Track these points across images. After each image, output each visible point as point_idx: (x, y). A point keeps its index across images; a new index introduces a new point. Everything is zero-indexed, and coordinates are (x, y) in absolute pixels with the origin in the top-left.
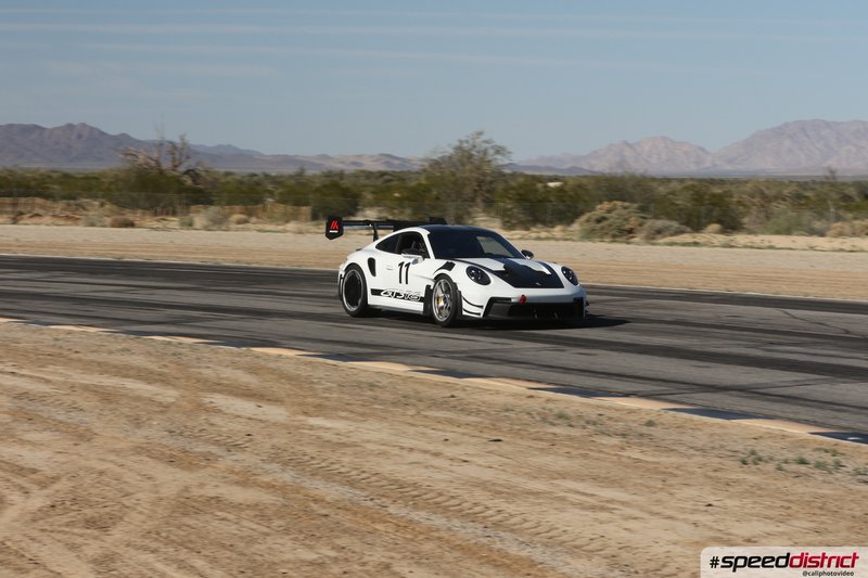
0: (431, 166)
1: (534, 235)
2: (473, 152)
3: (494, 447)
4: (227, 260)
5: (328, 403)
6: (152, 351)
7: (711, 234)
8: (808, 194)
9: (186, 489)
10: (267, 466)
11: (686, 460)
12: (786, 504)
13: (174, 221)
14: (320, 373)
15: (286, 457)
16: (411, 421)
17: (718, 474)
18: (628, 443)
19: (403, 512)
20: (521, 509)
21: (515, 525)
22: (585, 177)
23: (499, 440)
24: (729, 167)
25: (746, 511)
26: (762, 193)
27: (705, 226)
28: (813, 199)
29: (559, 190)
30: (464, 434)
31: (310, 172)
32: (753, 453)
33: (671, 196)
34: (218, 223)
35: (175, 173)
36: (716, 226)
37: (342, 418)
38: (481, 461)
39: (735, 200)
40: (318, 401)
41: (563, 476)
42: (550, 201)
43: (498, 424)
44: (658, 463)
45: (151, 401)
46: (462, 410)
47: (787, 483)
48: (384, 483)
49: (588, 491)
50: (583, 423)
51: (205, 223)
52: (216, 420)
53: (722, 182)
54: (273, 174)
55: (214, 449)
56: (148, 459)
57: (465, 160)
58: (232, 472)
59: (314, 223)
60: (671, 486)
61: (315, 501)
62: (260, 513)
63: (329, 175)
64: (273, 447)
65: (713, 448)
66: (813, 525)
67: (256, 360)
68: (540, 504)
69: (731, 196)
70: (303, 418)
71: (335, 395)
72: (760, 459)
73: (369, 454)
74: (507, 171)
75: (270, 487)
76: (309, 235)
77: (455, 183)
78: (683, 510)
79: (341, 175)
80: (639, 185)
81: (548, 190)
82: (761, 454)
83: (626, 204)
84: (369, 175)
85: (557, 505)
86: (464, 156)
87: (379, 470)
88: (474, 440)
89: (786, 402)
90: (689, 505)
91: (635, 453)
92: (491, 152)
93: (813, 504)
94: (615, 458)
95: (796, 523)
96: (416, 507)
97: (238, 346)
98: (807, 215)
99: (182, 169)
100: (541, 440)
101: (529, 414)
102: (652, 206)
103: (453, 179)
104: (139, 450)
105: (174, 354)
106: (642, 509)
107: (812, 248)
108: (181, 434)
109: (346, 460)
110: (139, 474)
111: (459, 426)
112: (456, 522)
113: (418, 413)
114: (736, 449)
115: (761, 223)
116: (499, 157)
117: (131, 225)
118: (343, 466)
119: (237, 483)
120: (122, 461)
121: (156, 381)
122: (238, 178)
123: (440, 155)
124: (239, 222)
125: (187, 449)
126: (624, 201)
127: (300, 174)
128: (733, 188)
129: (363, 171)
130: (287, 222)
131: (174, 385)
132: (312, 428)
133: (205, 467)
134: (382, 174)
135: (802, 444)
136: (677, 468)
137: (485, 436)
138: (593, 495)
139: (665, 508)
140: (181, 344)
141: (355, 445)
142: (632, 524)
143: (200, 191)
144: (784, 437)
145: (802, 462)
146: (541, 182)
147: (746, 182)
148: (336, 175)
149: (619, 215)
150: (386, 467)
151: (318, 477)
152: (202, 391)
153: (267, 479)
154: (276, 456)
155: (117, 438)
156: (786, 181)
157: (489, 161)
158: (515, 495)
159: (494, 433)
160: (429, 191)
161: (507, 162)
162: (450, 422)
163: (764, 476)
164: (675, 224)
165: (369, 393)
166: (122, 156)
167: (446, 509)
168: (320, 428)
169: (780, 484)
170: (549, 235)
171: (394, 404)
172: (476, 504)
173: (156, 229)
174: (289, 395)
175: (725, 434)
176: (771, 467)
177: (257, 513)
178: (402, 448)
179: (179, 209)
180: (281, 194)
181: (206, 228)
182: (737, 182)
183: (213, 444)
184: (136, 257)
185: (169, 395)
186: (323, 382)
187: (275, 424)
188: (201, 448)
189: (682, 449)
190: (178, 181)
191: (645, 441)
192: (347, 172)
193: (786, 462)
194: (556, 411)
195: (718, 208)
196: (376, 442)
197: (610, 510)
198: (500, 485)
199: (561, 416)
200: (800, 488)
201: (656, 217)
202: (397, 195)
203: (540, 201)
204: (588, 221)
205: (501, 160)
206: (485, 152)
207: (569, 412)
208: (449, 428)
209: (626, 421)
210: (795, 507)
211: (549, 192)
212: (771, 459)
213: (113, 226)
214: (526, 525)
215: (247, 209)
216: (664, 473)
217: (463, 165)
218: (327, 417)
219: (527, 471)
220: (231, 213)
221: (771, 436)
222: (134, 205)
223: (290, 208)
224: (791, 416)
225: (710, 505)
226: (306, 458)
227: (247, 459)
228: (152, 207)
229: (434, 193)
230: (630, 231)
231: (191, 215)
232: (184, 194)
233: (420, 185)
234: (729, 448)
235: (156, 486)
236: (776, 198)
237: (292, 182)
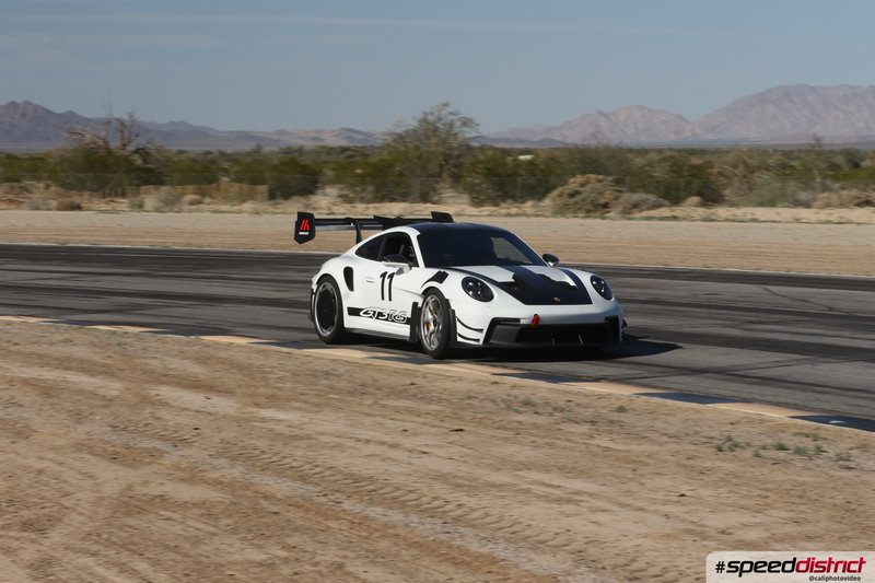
0: (394, 140)
1: (503, 211)
2: (439, 125)
3: (455, 437)
4: (177, 244)
5: (280, 393)
6: (95, 340)
7: (691, 207)
8: (794, 163)
9: (130, 488)
10: (215, 462)
11: (657, 448)
12: (764, 493)
13: (123, 204)
14: (273, 362)
15: (235, 451)
16: (368, 411)
17: (692, 462)
18: (596, 430)
19: (358, 508)
20: (484, 503)
21: (476, 519)
22: (558, 149)
23: (461, 430)
24: (710, 137)
25: (721, 501)
26: (745, 163)
27: (684, 199)
28: (800, 168)
29: (530, 163)
30: (424, 424)
31: (267, 149)
32: (729, 439)
33: (648, 168)
34: (170, 204)
35: (123, 152)
36: (696, 199)
37: (295, 409)
38: (441, 452)
39: (716, 170)
40: (270, 392)
41: (528, 466)
42: (520, 175)
43: (461, 413)
44: (629, 451)
45: (93, 394)
46: (422, 398)
47: (765, 471)
48: (338, 477)
49: (554, 483)
50: (549, 410)
51: (157, 204)
52: (162, 413)
53: (701, 152)
54: (229, 152)
55: (159, 445)
56: (88, 456)
57: (429, 133)
58: (178, 469)
59: (272, 202)
60: (642, 475)
61: (266, 498)
62: (208, 512)
63: (287, 151)
64: (222, 441)
65: (687, 435)
66: (791, 515)
67: (206, 349)
68: (502, 497)
69: (712, 167)
70: (254, 409)
71: (288, 385)
72: (736, 446)
73: (323, 447)
74: (475, 144)
75: (218, 483)
76: (266, 216)
77: (420, 158)
78: (654, 501)
79: (301, 151)
80: (613, 157)
81: (518, 164)
82: (738, 440)
83: (601, 177)
84: (330, 151)
85: (521, 498)
86: (429, 129)
87: (334, 463)
88: (434, 430)
89: (766, 385)
90: (660, 496)
91: (605, 442)
92: (458, 124)
93: (792, 493)
94: (583, 447)
95: (773, 512)
96: (371, 502)
97: (187, 334)
98: (792, 185)
99: (131, 148)
100: (505, 429)
101: (493, 401)
102: (628, 178)
103: (417, 153)
104: (79, 447)
105: (119, 345)
106: (610, 500)
107: (797, 221)
108: (125, 429)
109: (298, 453)
110: (80, 473)
111: (418, 416)
112: (414, 518)
113: (376, 403)
114: (712, 435)
115: (743, 195)
116: (465, 129)
117: (78, 208)
118: (295, 460)
119: (183, 480)
120: (62, 459)
121: (100, 373)
122: (192, 156)
123: (404, 129)
124: (192, 203)
125: (131, 445)
126: (599, 174)
127: (258, 151)
128: (714, 158)
129: (323, 147)
130: (243, 201)
131: (119, 377)
132: (263, 420)
133: (149, 463)
134: (344, 150)
135: (781, 428)
136: (648, 456)
137: (448, 425)
138: (559, 487)
139: (635, 499)
140: (126, 333)
141: (308, 437)
142: (600, 517)
143: (151, 170)
144: (762, 421)
145: (782, 448)
146: (510, 155)
147: (728, 152)
148: (295, 151)
149: (592, 188)
150: (342, 460)
151: (269, 473)
152: (148, 382)
153: (214, 475)
154: (225, 451)
155: (57, 435)
156: (770, 150)
157: (456, 134)
158: (477, 488)
159: (456, 422)
160: (392, 166)
161: (474, 134)
162: (409, 411)
163: (741, 464)
164: (652, 198)
165: (325, 382)
166: (67, 135)
167: (404, 504)
168: (272, 420)
169: (757, 472)
170: (520, 211)
171: (351, 393)
172: (435, 499)
173: (104, 212)
174: (239, 386)
175: (700, 419)
176: (748, 453)
177: (203, 511)
178: (358, 440)
179: (128, 190)
180: (236, 172)
181: (158, 210)
182: (718, 152)
183: (158, 439)
184: (82, 242)
185: (113, 387)
186: (276, 371)
187: (224, 417)
188: (146, 444)
189: (654, 436)
190: (127, 160)
191: (616, 428)
192: (307, 149)
193: (764, 448)
194: (522, 398)
195: (696, 180)
196: (329, 434)
197: (577, 502)
198: (461, 478)
199: (527, 403)
200: (779, 476)
201: (633, 191)
202: (359, 171)
203: (509, 176)
204: (560, 196)
205: (468, 133)
206: (451, 125)
207: (535, 399)
208: (408, 418)
209: (596, 407)
210: (772, 496)
211: (518, 165)
212: (749, 445)
213: (59, 209)
214: (488, 520)
215: (200, 189)
216: (634, 462)
217: (428, 138)
218: (279, 408)
219: (491, 462)
220: (184, 194)
221: (749, 420)
222: (80, 186)
223: (246, 187)
224: (770, 399)
225: (682, 495)
226: (257, 452)
227: (194, 454)
228: (100, 188)
229: (398, 169)
230: (605, 206)
231: (142, 196)
232: (133, 175)
233: (382, 160)
234: (704, 434)
235: (97, 485)
236: (759, 168)
237: (249, 159)
